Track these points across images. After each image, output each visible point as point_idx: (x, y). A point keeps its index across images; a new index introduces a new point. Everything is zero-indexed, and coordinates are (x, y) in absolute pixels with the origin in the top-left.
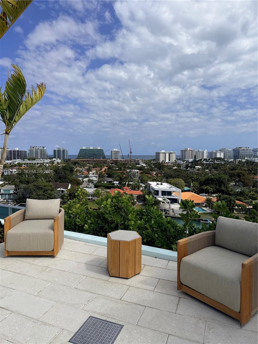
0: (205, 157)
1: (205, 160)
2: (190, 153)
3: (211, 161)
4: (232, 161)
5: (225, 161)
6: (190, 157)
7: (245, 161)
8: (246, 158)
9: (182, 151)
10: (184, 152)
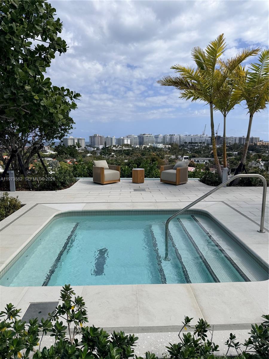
0: (114, 144)
1: (114, 146)
2: (100, 139)
3: (120, 148)
4: (138, 147)
5: (133, 147)
6: (100, 143)
7: (149, 147)
8: (150, 144)
9: (91, 137)
10: (92, 138)
